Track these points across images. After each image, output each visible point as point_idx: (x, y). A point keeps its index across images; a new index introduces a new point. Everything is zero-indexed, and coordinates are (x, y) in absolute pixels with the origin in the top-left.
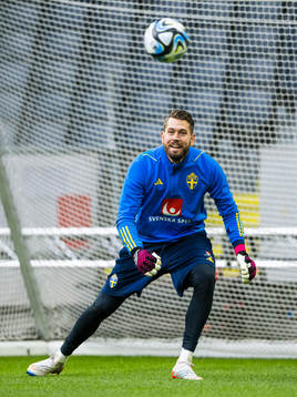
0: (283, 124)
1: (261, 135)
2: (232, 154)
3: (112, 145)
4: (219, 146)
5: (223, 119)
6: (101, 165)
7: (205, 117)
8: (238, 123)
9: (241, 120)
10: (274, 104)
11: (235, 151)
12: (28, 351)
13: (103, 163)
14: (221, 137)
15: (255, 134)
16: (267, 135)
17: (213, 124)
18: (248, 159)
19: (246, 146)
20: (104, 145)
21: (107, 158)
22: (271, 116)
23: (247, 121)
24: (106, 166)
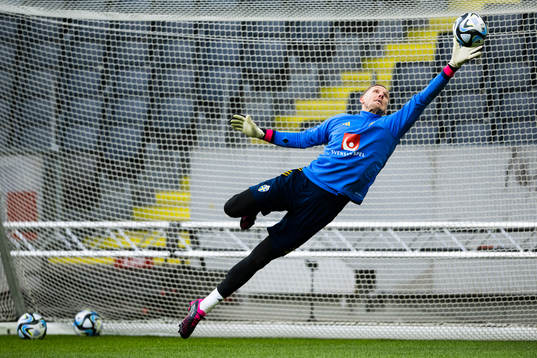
0: (204, 127)
1: (184, 137)
2: (159, 156)
3: (55, 147)
4: (147, 149)
5: (151, 123)
6: (45, 164)
7: (135, 122)
8: (164, 127)
9: (166, 125)
10: (196, 109)
11: (161, 153)
12: (9, 331)
13: (47, 162)
14: (148, 140)
15: (179, 137)
16: (190, 138)
17: (141, 128)
18: (172, 159)
19: (170, 148)
20: (48, 148)
21: (49, 158)
22: (192, 121)
23: (172, 125)
24: (50, 166)
